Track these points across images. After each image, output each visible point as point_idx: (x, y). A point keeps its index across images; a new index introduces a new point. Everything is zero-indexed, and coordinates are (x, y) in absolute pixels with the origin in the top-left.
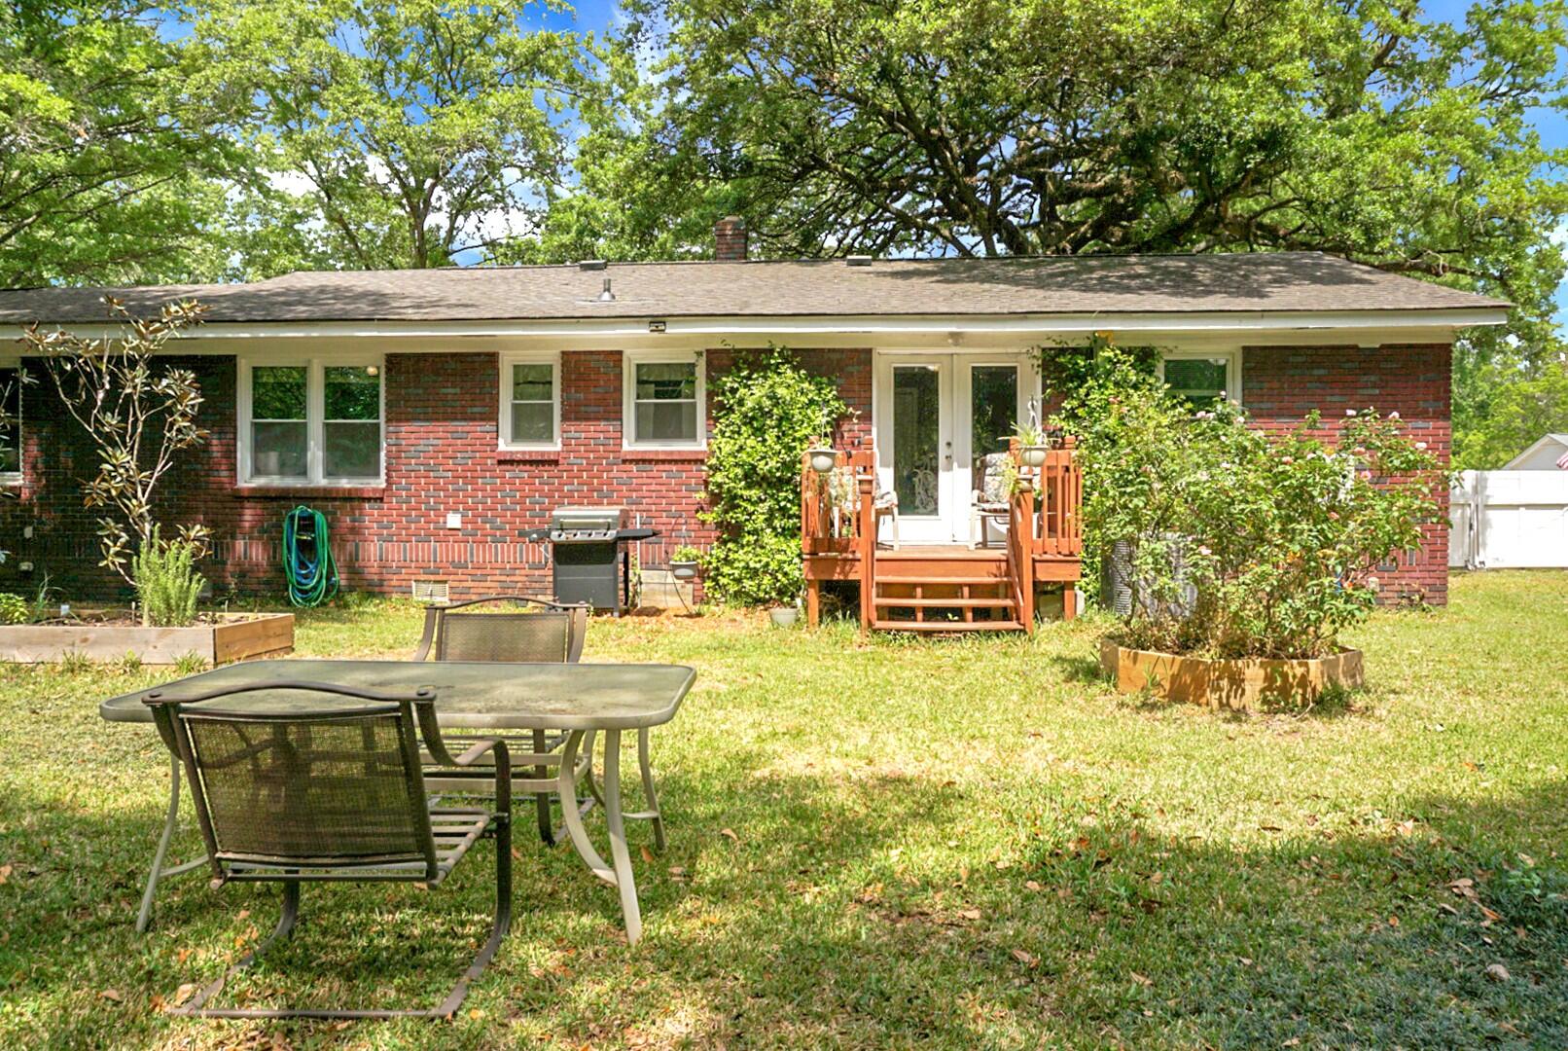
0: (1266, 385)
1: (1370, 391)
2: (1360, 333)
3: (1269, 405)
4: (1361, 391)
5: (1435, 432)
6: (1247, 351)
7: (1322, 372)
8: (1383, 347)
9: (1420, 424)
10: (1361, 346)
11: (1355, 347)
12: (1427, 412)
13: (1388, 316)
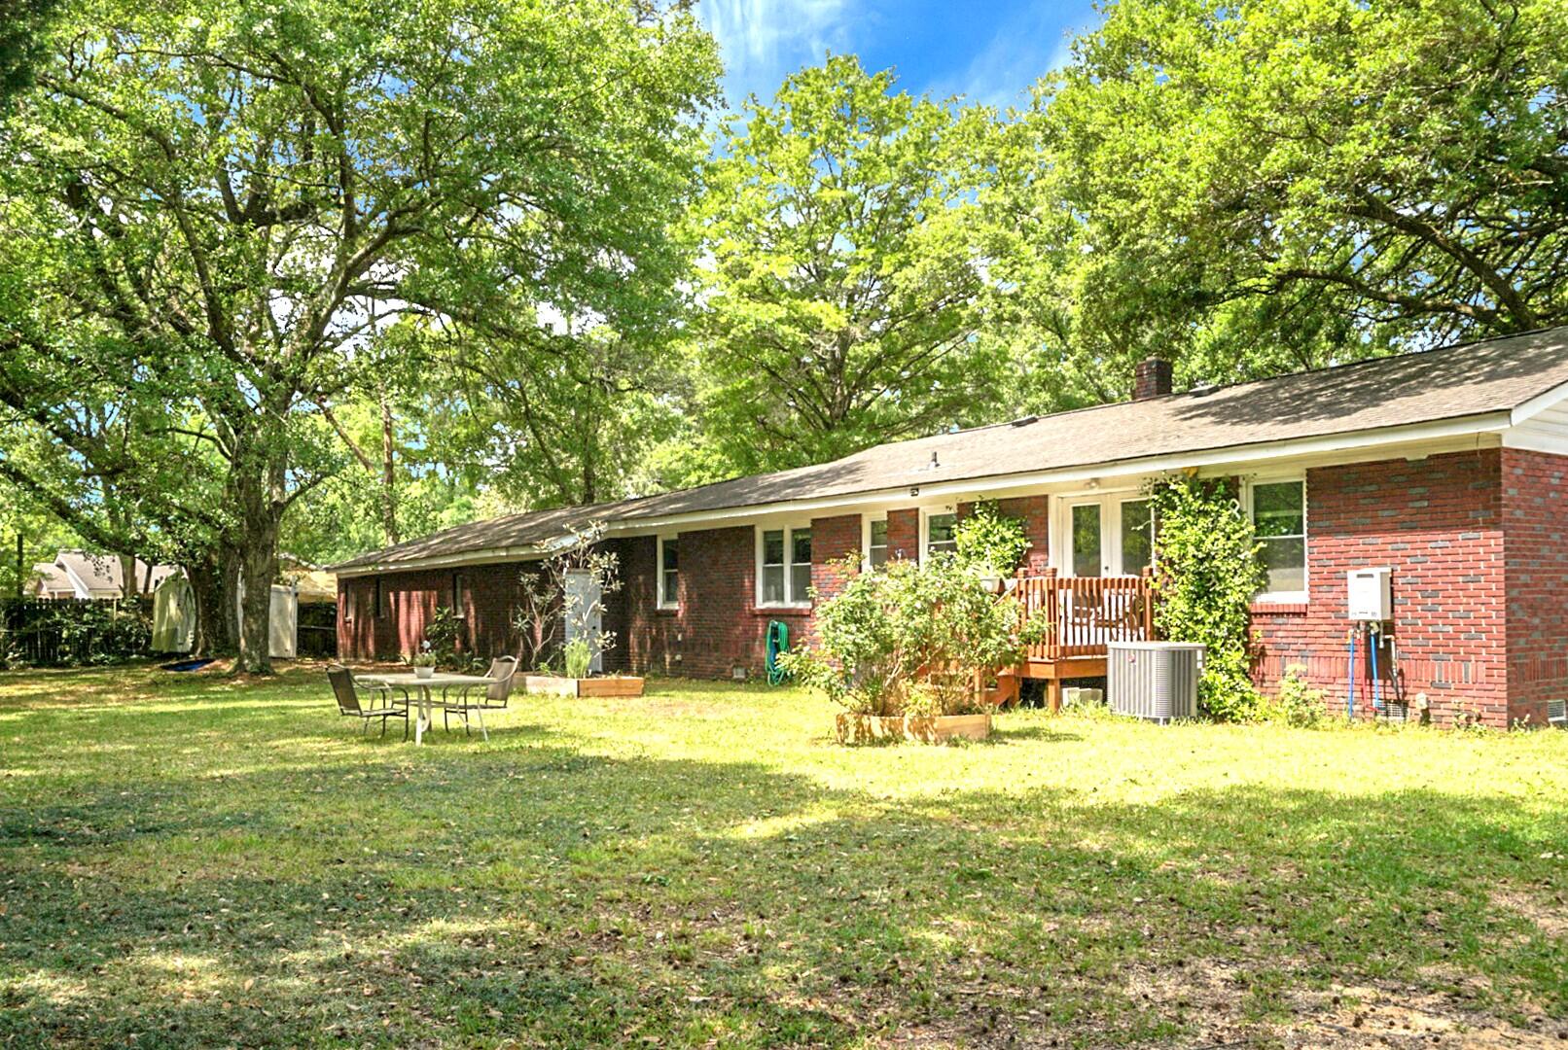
0: (1324, 504)
1: (1418, 504)
2: (1406, 446)
3: (1327, 523)
4: (1411, 505)
5: (1486, 542)
6: (1310, 472)
7: (1373, 488)
8: (1430, 457)
9: (1471, 535)
10: (1409, 458)
11: (1404, 460)
12: (1477, 522)
13: (1387, 433)
